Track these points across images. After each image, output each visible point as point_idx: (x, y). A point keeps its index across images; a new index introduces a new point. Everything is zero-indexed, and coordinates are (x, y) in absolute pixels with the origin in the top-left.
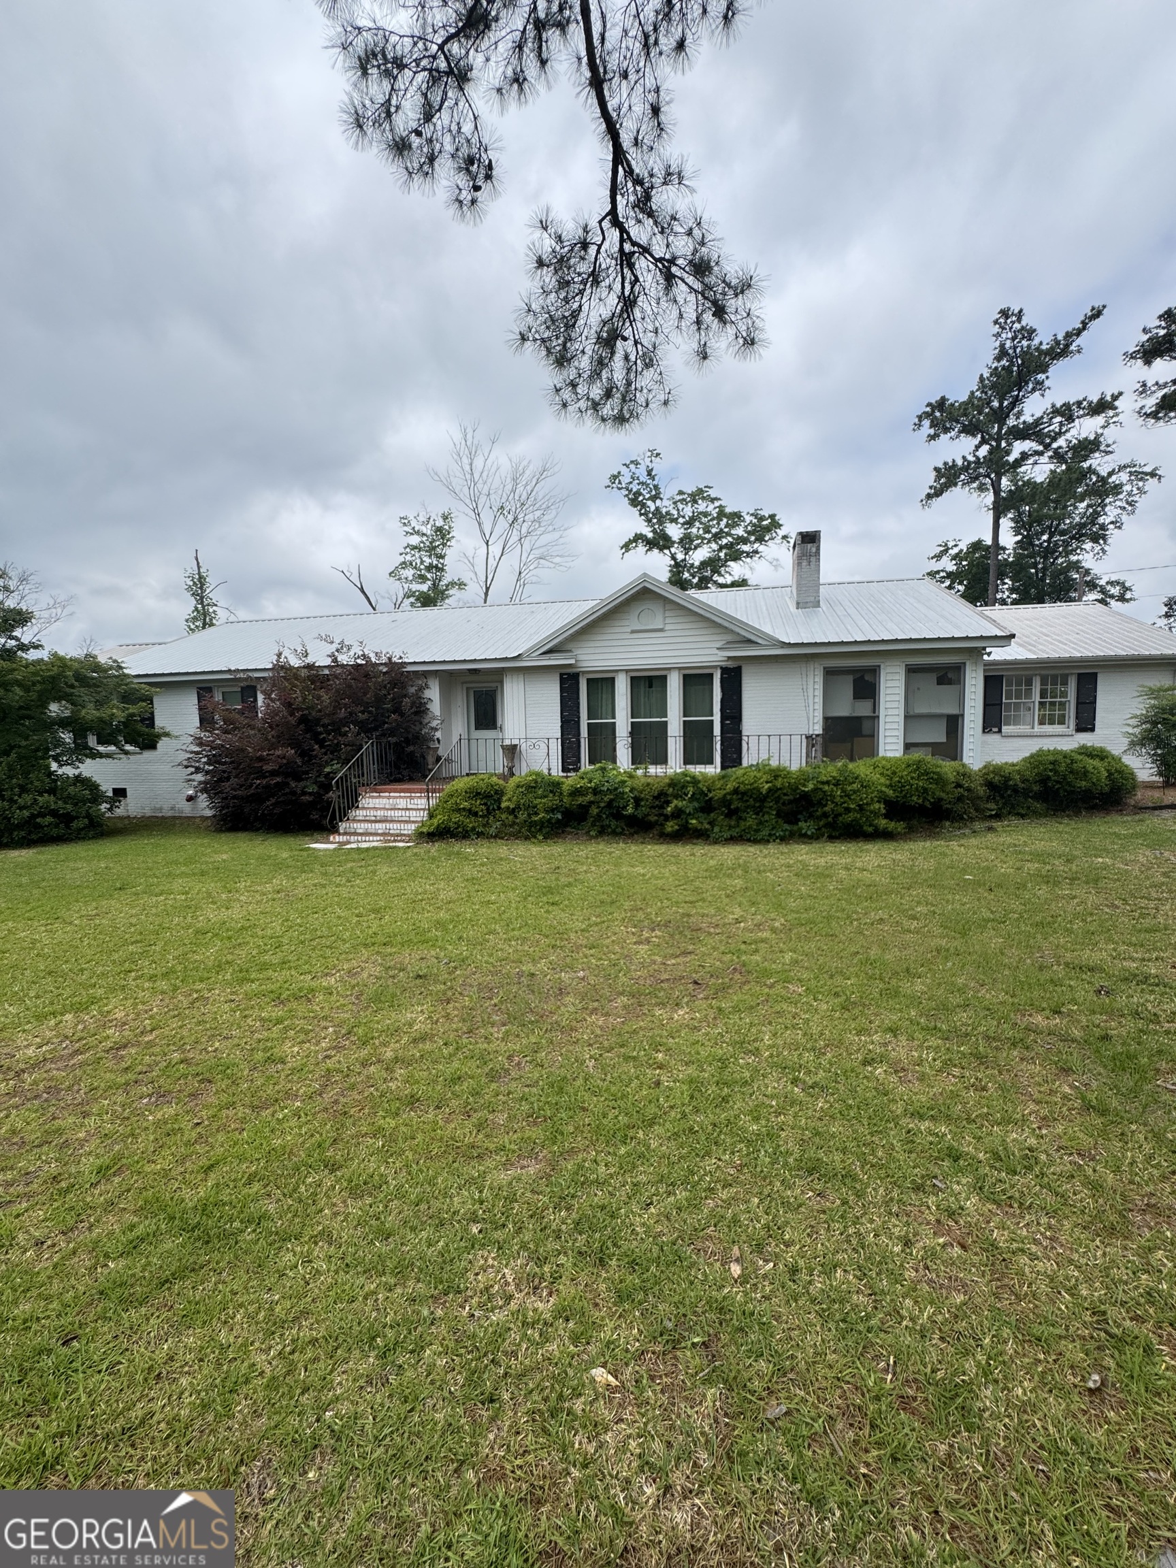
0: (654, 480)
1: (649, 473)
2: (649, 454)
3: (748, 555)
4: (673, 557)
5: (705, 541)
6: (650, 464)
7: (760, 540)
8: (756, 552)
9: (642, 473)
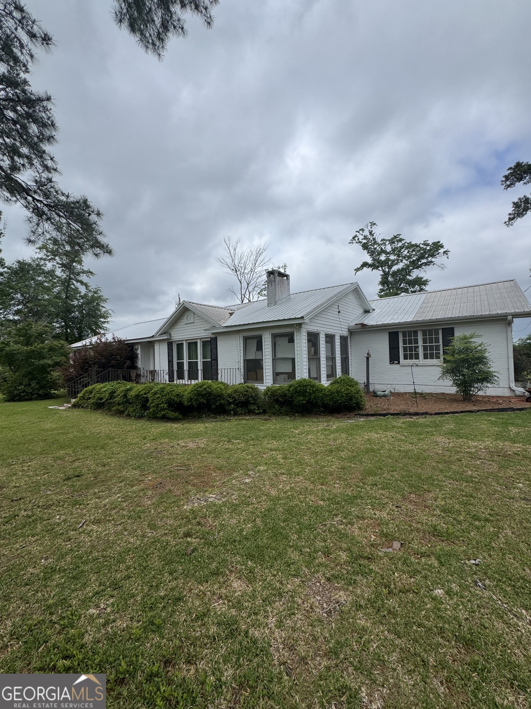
0: (373, 236)
1: (371, 233)
2: (370, 224)
3: (426, 264)
4: (384, 271)
5: (400, 261)
6: (371, 229)
7: (433, 256)
8: (432, 262)
9: (366, 233)
